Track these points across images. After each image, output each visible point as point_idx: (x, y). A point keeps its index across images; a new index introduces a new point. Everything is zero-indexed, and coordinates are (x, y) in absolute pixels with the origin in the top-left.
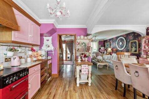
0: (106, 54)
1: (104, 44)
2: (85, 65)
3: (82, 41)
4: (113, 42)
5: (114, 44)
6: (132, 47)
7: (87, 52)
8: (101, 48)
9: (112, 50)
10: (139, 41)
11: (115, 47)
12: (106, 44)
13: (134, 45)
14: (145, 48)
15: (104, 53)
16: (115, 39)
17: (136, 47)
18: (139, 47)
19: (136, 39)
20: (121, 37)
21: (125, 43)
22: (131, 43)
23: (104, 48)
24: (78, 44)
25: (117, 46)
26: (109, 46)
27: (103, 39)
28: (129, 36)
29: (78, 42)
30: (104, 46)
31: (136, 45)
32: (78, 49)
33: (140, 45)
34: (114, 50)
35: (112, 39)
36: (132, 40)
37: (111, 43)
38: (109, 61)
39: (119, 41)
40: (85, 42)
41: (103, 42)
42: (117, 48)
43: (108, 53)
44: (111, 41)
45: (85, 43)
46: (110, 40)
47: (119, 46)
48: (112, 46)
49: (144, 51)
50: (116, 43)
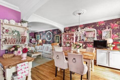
0: (37, 45)
1: (35, 35)
2: (23, 64)
3: (13, 28)
4: (43, 34)
5: (44, 36)
6: (56, 40)
7: (21, 43)
8: (32, 39)
9: (42, 41)
10: (60, 36)
11: (45, 39)
12: (37, 36)
13: (58, 38)
14: (64, 40)
15: (35, 44)
16: (45, 32)
17: (59, 40)
18: (60, 40)
19: (58, 34)
20: (49, 32)
21: (52, 37)
22: (56, 36)
23: (35, 39)
24: (4, 31)
25: (46, 38)
26: (39, 37)
27: (34, 31)
28: (54, 32)
29: (6, 29)
30: (35, 38)
31: (59, 38)
32: (6, 40)
33: (61, 38)
34: (44, 41)
35: (42, 32)
36: (56, 35)
37: (41, 35)
38: (41, 51)
39: (48, 35)
40: (18, 30)
41: (34, 34)
42: (46, 40)
43: (39, 44)
44: (41, 34)
45: (18, 32)
46: (40, 32)
47: (48, 38)
48: (42, 38)
49: (63, 42)
50: (45, 36)
